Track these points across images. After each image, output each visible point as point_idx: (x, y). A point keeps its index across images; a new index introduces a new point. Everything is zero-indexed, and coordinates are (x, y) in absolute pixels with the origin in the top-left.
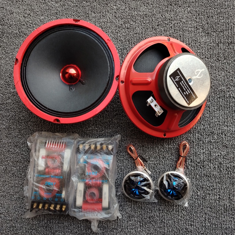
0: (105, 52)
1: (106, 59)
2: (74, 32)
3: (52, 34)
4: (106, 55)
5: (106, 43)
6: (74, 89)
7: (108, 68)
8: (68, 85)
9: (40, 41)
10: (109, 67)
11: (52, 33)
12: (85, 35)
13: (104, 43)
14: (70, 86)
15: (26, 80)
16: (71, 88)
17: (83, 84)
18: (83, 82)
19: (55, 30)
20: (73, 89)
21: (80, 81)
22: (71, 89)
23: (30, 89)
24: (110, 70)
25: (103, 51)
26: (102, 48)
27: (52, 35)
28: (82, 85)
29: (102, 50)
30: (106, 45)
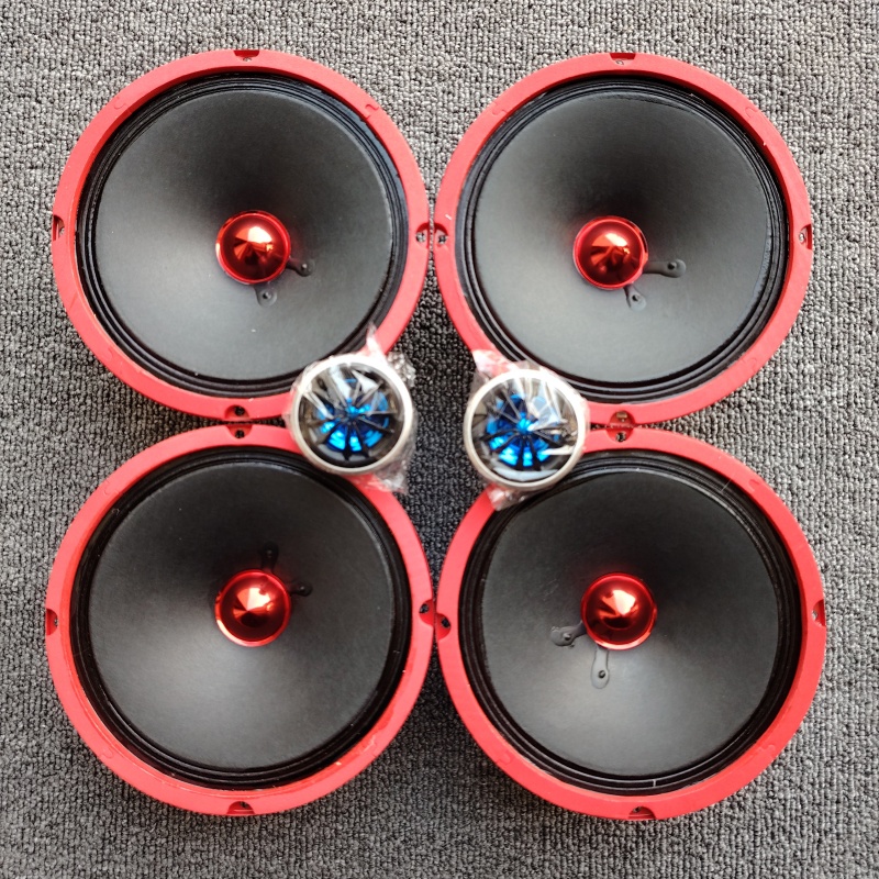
0: (362, 149)
1: (372, 174)
2: (246, 94)
3: (168, 113)
4: (369, 159)
5: (363, 119)
6: (275, 298)
7: (383, 204)
8: (251, 285)
9: (129, 141)
10: (386, 201)
11: (166, 110)
12: (284, 100)
13: (356, 119)
14: (258, 287)
15: (102, 287)
16: (262, 293)
17: (302, 273)
18: (303, 269)
19: (175, 97)
20: (272, 295)
21: (290, 267)
22: (265, 297)
23: (122, 317)
24: (392, 209)
25: (356, 148)
26: (352, 137)
27: (170, 118)
28: (302, 278)
29: (354, 145)
30: (363, 125)
